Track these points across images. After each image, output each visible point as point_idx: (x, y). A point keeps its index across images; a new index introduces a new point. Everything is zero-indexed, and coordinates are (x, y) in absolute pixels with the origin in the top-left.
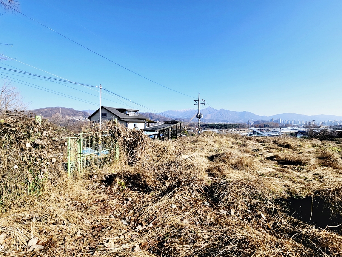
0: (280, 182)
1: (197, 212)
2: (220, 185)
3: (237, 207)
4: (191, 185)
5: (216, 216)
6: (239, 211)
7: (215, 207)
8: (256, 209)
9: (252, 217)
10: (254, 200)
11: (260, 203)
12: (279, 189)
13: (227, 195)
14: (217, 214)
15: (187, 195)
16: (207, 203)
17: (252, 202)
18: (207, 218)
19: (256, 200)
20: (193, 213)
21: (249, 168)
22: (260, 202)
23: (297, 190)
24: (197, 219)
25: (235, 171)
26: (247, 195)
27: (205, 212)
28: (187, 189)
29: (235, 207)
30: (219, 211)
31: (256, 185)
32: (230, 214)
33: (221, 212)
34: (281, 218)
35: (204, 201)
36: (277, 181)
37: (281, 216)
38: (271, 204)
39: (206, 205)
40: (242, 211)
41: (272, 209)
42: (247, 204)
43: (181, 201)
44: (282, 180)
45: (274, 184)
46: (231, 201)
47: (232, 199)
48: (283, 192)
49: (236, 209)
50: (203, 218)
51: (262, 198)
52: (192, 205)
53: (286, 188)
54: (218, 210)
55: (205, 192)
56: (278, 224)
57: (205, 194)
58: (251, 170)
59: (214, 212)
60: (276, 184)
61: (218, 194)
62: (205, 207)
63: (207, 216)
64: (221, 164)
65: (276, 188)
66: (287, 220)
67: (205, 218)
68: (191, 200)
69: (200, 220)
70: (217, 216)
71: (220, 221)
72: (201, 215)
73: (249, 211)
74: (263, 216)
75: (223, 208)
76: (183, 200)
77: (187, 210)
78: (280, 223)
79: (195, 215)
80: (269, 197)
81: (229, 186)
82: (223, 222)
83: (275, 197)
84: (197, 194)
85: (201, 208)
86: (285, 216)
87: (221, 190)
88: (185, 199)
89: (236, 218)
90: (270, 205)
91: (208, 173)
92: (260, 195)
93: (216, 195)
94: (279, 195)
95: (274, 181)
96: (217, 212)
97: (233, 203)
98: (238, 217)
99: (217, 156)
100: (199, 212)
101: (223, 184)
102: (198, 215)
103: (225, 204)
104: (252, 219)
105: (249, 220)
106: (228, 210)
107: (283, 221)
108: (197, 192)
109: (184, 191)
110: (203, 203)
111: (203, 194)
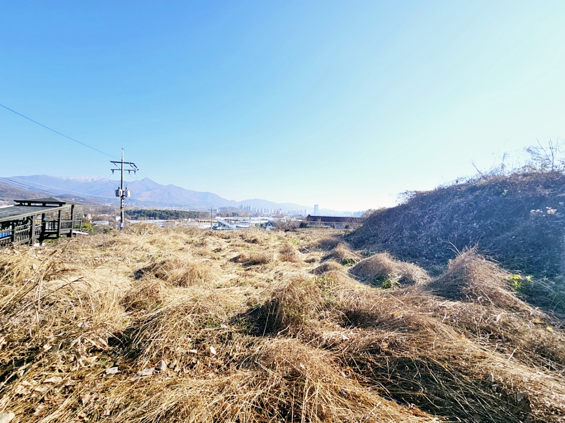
0: (241, 292)
1: (80, 401)
2: (145, 323)
3: (173, 352)
4: (72, 345)
5: (129, 389)
6: (176, 357)
7: (131, 369)
8: (205, 344)
9: (198, 358)
10: (202, 330)
11: (210, 331)
12: (238, 301)
13: (157, 337)
14: (132, 383)
15: (57, 371)
16: (113, 368)
17: (199, 335)
18: (108, 402)
19: (205, 329)
20: (69, 409)
21: (203, 280)
23: (257, 297)
24: (77, 418)
25: (178, 289)
26: (193, 325)
27: (105, 390)
28: (59, 356)
29: (171, 353)
30: (138, 375)
31: (208, 304)
32: (160, 370)
33: (141, 376)
34: (236, 342)
35: (107, 366)
36: (237, 290)
37: (236, 340)
38: (225, 327)
39: (110, 374)
40: (182, 356)
41: (226, 333)
42: (191, 341)
43: (34, 395)
44: (243, 288)
45: (233, 296)
46: (164, 346)
47: (166, 341)
48: (242, 305)
49: (172, 356)
50: (96, 408)
51: (213, 322)
52: (67, 390)
53: (246, 298)
54: (135, 373)
55: (111, 348)
56: (231, 354)
57: (110, 351)
58: (206, 283)
59: (124, 381)
60: (236, 295)
61: (140, 341)
62: (106, 379)
63: (108, 398)
64: (156, 281)
65: (235, 301)
66: (241, 343)
67: (101, 406)
68: (70, 378)
69: (87, 417)
70: (133, 386)
71: (135, 394)
72: (92, 404)
73: (195, 351)
74: (213, 350)
75: (147, 365)
76: (43, 389)
77: (52, 408)
78: (233, 351)
79: (74, 409)
80: (224, 318)
81: (163, 320)
82: (144, 393)
83: (231, 315)
84: (88, 360)
85: (95, 385)
86: (240, 338)
87: (148, 333)
88: (48, 383)
89: (169, 374)
90: (224, 329)
91: (125, 306)
92: (212, 320)
93: (134, 346)
94: (237, 310)
95: (234, 292)
96: (133, 379)
97: (167, 348)
98: (174, 369)
99: (148, 269)
100: (84, 401)
101: (153, 318)
102: (84, 406)
103: (152, 356)
104: (196, 363)
105: (191, 366)
106: (156, 365)
107: (237, 346)
108: (91, 354)
109: (49, 364)
110: (101, 373)
111: (106, 352)
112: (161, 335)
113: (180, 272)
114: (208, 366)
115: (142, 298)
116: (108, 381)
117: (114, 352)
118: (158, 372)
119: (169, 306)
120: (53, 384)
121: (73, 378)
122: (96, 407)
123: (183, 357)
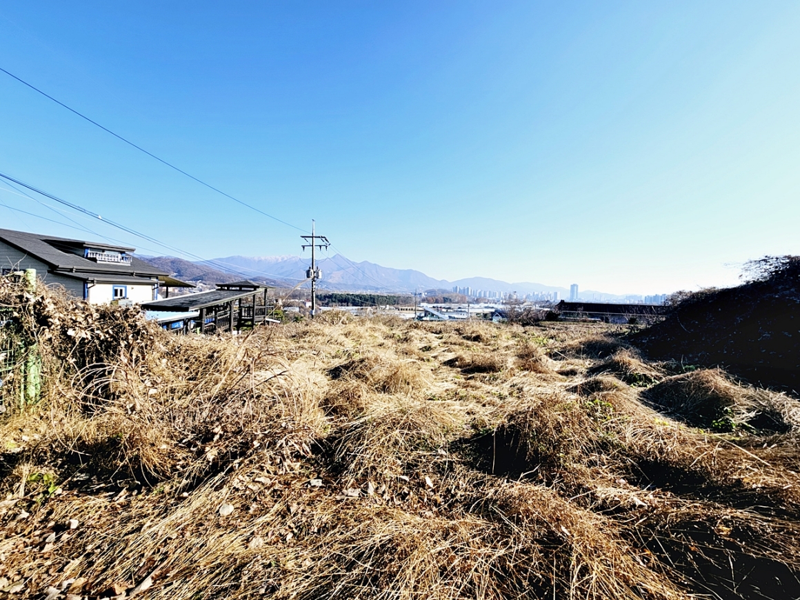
0: (462, 408)
1: (289, 510)
2: (348, 433)
3: (381, 475)
4: (278, 445)
5: (335, 508)
6: (385, 482)
7: (335, 485)
8: (418, 471)
9: (410, 488)
10: (414, 453)
11: (424, 456)
12: (458, 421)
13: (362, 452)
14: (338, 502)
15: (265, 471)
16: (317, 480)
17: (411, 458)
18: (315, 517)
19: (418, 452)
20: (278, 515)
21: (410, 387)
22: (425, 454)
23: (486, 419)
24: (287, 528)
25: (382, 395)
26: (403, 444)
27: (311, 503)
28: (268, 455)
29: (378, 475)
30: (343, 494)
31: (420, 420)
32: (366, 493)
33: (347, 496)
34: (458, 477)
35: (311, 476)
36: (456, 405)
37: (459, 474)
38: (444, 453)
39: (314, 486)
40: (391, 481)
41: (445, 462)
42: (401, 464)
43: (247, 492)
44: (464, 404)
45: (452, 412)
46: (370, 465)
47: (372, 459)
48: (465, 426)
49: (379, 480)
50: (304, 521)
51: (428, 444)
52: (277, 495)
53: (469, 418)
54: (341, 490)
55: (314, 456)
56: (453, 492)
57: (313, 459)
58: (414, 391)
59: (330, 498)
60: (455, 412)
61: (343, 453)
62: (311, 491)
63: (314, 513)
64: (354, 382)
65: (455, 420)
66: (467, 479)
67: (309, 520)
68: (277, 481)
69: (296, 528)
70: (339, 505)
71: (342, 516)
72: (299, 515)
73: (405, 477)
74: (429, 482)
75: (352, 485)
76: (255, 488)
77: (264, 510)
78: (456, 488)
79: (283, 517)
80: (442, 441)
81: (367, 432)
82: (351, 516)
83: (451, 438)
84: (292, 465)
85: (301, 495)
86: (464, 472)
87: (350, 445)
88: (259, 482)
89: (377, 500)
90: (442, 456)
91: (324, 409)
92: (426, 441)
93: (337, 458)
94: (458, 433)
95: (453, 408)
96: (338, 498)
97: (374, 468)
98: (382, 496)
99: (346, 367)
100: (293, 509)
101: (356, 428)
102: (292, 515)
103: (357, 474)
104: (409, 494)
105: (403, 497)
106: (362, 486)
107: (461, 482)
108: (295, 460)
109: (258, 462)
110: (306, 483)
111: (308, 460)
112: (366, 450)
113: (382, 374)
114: (423, 500)
115: (341, 402)
116: (313, 494)
117: (316, 462)
118: (365, 495)
119: (373, 416)
120: (263, 484)
121: (280, 482)
122: (304, 519)
123: (392, 483)
